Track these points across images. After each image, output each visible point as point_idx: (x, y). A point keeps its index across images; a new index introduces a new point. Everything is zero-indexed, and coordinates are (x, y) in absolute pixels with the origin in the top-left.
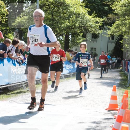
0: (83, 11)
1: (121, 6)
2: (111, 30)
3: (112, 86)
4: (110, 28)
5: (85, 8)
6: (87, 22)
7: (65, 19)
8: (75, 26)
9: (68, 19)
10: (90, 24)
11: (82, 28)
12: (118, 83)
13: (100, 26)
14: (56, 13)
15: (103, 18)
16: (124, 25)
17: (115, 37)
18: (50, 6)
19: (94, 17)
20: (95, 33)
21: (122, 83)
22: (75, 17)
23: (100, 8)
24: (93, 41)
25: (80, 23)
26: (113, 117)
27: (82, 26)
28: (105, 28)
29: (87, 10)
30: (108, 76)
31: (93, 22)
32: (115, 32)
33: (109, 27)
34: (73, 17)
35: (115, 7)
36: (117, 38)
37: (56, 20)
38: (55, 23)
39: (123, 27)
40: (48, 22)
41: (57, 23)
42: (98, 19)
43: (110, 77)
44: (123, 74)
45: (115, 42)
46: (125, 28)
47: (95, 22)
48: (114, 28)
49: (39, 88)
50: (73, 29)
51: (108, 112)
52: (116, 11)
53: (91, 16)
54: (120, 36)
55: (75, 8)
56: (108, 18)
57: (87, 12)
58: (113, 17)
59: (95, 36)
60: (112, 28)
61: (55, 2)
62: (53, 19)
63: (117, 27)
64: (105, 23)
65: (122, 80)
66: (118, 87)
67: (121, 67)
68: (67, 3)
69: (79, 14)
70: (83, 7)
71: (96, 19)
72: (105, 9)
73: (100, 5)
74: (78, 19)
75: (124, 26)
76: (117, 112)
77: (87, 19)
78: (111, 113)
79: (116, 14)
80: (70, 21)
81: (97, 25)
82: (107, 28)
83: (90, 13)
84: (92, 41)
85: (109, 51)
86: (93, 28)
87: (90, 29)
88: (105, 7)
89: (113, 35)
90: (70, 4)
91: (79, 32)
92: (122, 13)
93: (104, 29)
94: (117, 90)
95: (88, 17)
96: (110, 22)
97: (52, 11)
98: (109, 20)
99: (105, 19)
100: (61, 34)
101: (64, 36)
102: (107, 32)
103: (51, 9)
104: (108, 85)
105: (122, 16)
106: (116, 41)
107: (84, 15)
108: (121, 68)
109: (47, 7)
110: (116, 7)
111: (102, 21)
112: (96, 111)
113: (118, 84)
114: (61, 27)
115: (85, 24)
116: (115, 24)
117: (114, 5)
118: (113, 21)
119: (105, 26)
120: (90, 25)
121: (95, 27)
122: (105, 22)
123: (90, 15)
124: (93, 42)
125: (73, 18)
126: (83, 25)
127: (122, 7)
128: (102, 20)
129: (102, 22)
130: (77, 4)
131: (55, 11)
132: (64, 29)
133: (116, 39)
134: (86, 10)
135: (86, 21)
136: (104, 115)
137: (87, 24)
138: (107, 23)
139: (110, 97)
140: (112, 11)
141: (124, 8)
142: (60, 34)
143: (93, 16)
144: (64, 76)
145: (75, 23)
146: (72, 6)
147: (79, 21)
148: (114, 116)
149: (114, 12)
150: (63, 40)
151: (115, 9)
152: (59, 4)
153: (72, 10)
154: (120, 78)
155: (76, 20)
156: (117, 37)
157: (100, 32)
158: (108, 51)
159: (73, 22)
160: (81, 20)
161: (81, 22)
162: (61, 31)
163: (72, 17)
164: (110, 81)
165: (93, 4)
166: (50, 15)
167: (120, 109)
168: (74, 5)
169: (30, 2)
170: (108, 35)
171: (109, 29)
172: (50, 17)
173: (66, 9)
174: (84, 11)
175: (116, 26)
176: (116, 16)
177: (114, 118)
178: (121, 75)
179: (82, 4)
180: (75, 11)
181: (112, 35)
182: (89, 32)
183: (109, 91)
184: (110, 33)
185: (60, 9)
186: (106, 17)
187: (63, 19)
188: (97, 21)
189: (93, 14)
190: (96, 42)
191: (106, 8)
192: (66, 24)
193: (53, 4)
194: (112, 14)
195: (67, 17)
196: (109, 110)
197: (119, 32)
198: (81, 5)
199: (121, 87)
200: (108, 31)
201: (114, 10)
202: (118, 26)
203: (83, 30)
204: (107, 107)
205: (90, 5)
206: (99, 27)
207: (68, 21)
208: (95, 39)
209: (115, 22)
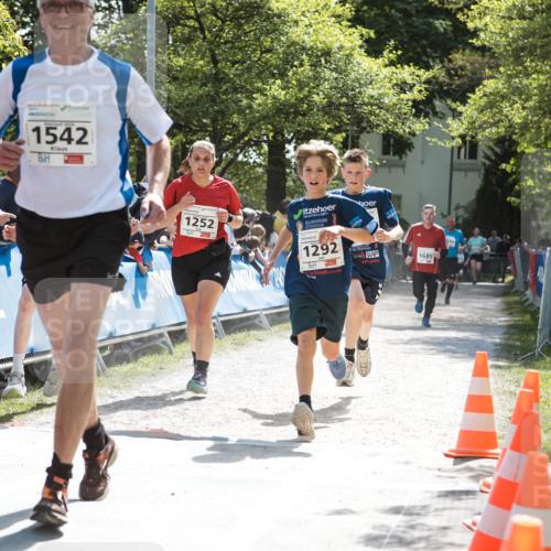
0: (342, 38)
1: (503, 17)
2: (462, 118)
3: (472, 355)
4: (461, 108)
5: (350, 27)
6: (361, 85)
7: (266, 72)
8: (311, 105)
9: (283, 75)
10: (375, 93)
11: (339, 110)
12: (498, 341)
13: (416, 103)
14: (231, 48)
15: (428, 67)
16: (520, 94)
17: (482, 149)
18: (203, 20)
19: (392, 63)
20: (394, 132)
21: (511, 342)
22: (311, 65)
23: (417, 24)
24: (389, 165)
25: (331, 88)
26: (475, 486)
27: (340, 104)
28: (437, 110)
29: (362, 35)
30: (455, 311)
31: (389, 85)
32: (480, 127)
33: (454, 105)
34: (301, 65)
35: (480, 18)
36: (489, 152)
37: (230, 80)
38: (226, 92)
39: (516, 106)
40: (197, 88)
41: (235, 90)
42: (407, 73)
43: (462, 315)
44: (516, 302)
45: (483, 171)
46: (524, 108)
47: (396, 85)
48: (477, 109)
49: (161, 369)
50: (304, 115)
51: (454, 464)
52: (482, 35)
53: (380, 61)
54: (500, 141)
55: (311, 25)
56: (451, 65)
57: (360, 42)
58: (472, 64)
59: (396, 146)
60: (468, 110)
61: (224, 4)
62: (216, 74)
63: (491, 105)
64: (436, 90)
65: (511, 329)
66: (498, 357)
67: (510, 273)
68: (276, 5)
69: (327, 53)
70: (345, 23)
71: (398, 71)
72: (436, 28)
73: (414, 12)
74: (322, 75)
75: (520, 99)
76: (493, 463)
77: (361, 72)
78: (470, 469)
79: (483, 49)
80: (288, 82)
81: (402, 96)
82: (446, 111)
83: (373, 49)
84: (382, 165)
85: (457, 208)
86: (387, 110)
87: (376, 115)
88: (438, 19)
89: (473, 137)
90: (290, 10)
91: (327, 127)
92: (510, 45)
93: (435, 113)
94: (491, 371)
95: (365, 64)
96: (458, 82)
97: (211, 43)
98: (456, 75)
99: (437, 71)
100: (250, 140)
101: (266, 147)
102: (447, 126)
103: (207, 33)
104: (454, 352)
105: (511, 59)
106: (484, 164)
107: (349, 56)
108: (509, 278)
109: (192, 23)
110: (483, 22)
111: (423, 79)
112: (407, 463)
113: (496, 344)
114: (250, 107)
115: (355, 96)
116: (479, 93)
117: (475, 13)
118: (472, 80)
119: (437, 103)
120: (372, 97)
121: (395, 105)
122: (437, 83)
123: (376, 57)
124: (387, 170)
125: (300, 70)
126: (344, 100)
127: (511, 19)
128: (425, 75)
129: (424, 83)
130: (319, 8)
131: (226, 43)
132: (265, 118)
133: (487, 157)
134: (357, 36)
135: (358, 80)
136: (439, 476)
137: (360, 93)
138: (445, 88)
139: (463, 402)
140: (465, 38)
141: (517, 24)
142: (246, 138)
143: (387, 62)
144: (266, 315)
145: (309, 92)
146: (295, 17)
147: (328, 80)
148: (481, 482)
149: (474, 41)
150: (260, 165)
151: (481, 30)
152: (242, 12)
153: (296, 33)
154: (503, 320)
155: (316, 78)
156: (490, 148)
157: (419, 126)
158: (453, 207)
159: (301, 86)
160: (336, 79)
161: (336, 88)
162: (251, 125)
163: (296, 63)
164: (461, 335)
165: (387, 8)
166: (202, 58)
167: (505, 451)
168: (303, 14)
169: (120, 3)
170: (453, 138)
171: (456, 115)
172: (202, 67)
173: (274, 31)
174: (348, 39)
175: (485, 99)
176: (486, 60)
177: (482, 491)
178: (508, 309)
179: (339, 10)
180: (308, 41)
181: (468, 138)
182: (372, 126)
183: (458, 375)
184: (461, 131)
185: (246, 34)
186: (442, 62)
187: (259, 75)
188: (405, 83)
189: (385, 53)
190: (400, 170)
191: (441, 24)
192: (274, 97)
193: (214, 11)
194: (467, 52)
195: (277, 67)
196: (460, 457)
197: (496, 124)
198: (333, 16)
199: (508, 358)
200: (450, 121)
201: (475, 33)
202: (493, 102)
203: (346, 118)
204: (452, 443)
205: (373, 13)
206: (413, 106)
207: (279, 82)
208: (397, 157)
209: (478, 85)
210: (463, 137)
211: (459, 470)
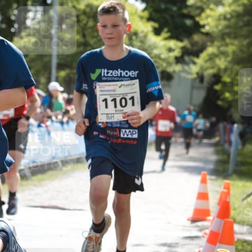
3: (199, 173)
4: (196, 60)
10: (157, 53)
12: (211, 167)
15: (181, 41)
17: (206, 79)
19: (166, 39)
26: (200, 234)
28: (186, 61)
42: (173, 43)
45: (206, 90)
48: (204, 61)
51: (191, 224)
52: (206, 27)
60: (201, 60)
62: (85, 43)
64: (185, 52)
65: (219, 162)
67: (217, 135)
69: (136, 34)
73: (176, 16)
78: (198, 226)
79: (207, 34)
82: (190, 61)
83: (157, 32)
92: (219, 32)
94: (208, 181)
95: (153, 39)
96: (195, 48)
99: (185, 43)
106: (207, 86)
108: (217, 139)
112: (169, 223)
113: (211, 169)
116: (204, 54)
119: (186, 58)
123: (158, 35)
128: (180, 44)
129: (180, 49)
134: (149, 27)
136: (184, 229)
138: (190, 51)
139: (195, 195)
148: (203, 232)
149: (203, 30)
151: (206, 25)
154: (214, 158)
157: (178, 68)
164: (195, 164)
167: (214, 218)
171: (194, 63)
174: (145, 27)
177: (203, 236)
178: (217, 153)
181: (200, 74)
183: (193, 183)
184: (197, 71)
191: (188, 22)
193: (84, 13)
197: (213, 68)
200: (191, 66)
201: (203, 26)
202: (212, 58)
204: (190, 214)
210: (198, 74)
211: (193, 227)
